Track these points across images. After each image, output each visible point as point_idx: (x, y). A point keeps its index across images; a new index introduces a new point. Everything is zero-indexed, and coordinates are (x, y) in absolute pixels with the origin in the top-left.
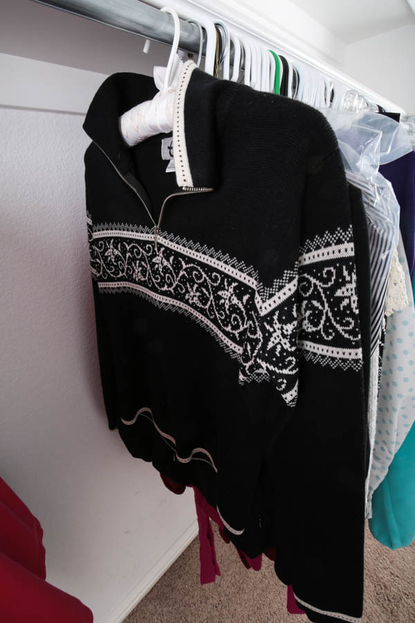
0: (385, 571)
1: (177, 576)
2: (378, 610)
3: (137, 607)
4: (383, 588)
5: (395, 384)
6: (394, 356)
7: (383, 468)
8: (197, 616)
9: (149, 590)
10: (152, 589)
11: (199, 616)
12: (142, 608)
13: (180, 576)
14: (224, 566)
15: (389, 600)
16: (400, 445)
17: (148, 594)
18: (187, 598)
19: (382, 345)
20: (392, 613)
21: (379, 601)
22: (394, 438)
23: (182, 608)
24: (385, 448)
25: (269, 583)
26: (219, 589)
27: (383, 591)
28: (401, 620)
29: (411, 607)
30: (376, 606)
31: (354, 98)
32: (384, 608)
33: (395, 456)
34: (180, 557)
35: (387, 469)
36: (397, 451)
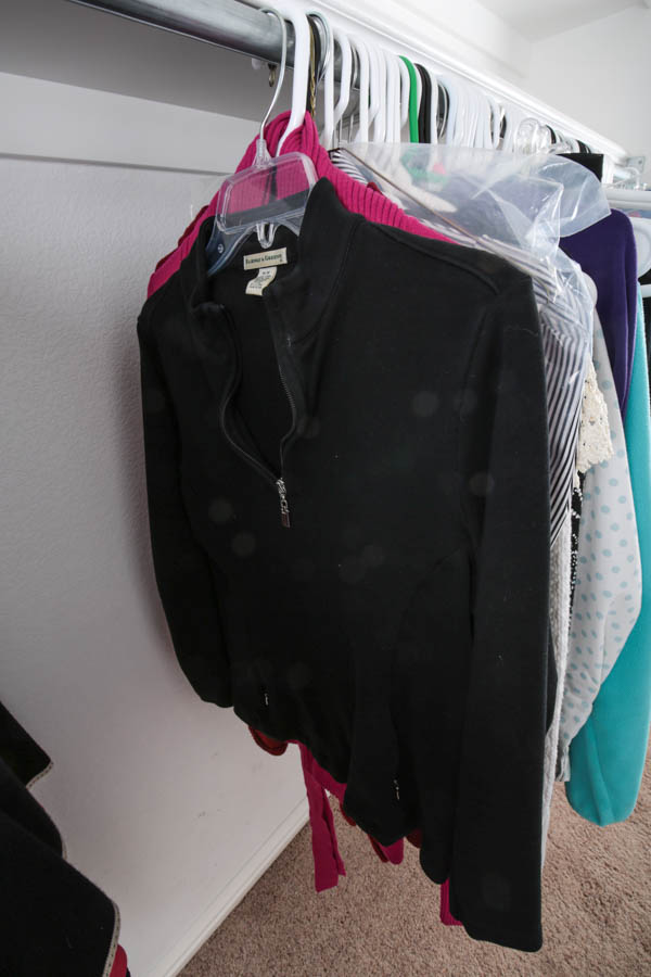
0: (597, 863)
1: (281, 878)
2: (586, 918)
3: (222, 925)
4: (594, 886)
5: (599, 576)
6: (598, 534)
7: (585, 704)
8: (312, 936)
9: (240, 900)
10: (245, 898)
11: (315, 937)
12: (230, 927)
13: (286, 879)
14: (352, 862)
15: (602, 904)
16: (610, 670)
17: (238, 906)
18: (297, 911)
19: (578, 517)
20: (606, 922)
21: (587, 906)
22: (599, 658)
23: (290, 925)
24: (586, 673)
25: (421, 884)
26: (346, 896)
28: (620, 931)
29: (636, 912)
30: (583, 913)
31: (532, 131)
32: (595, 915)
33: (602, 686)
34: (285, 850)
35: (591, 706)
36: (604, 679)
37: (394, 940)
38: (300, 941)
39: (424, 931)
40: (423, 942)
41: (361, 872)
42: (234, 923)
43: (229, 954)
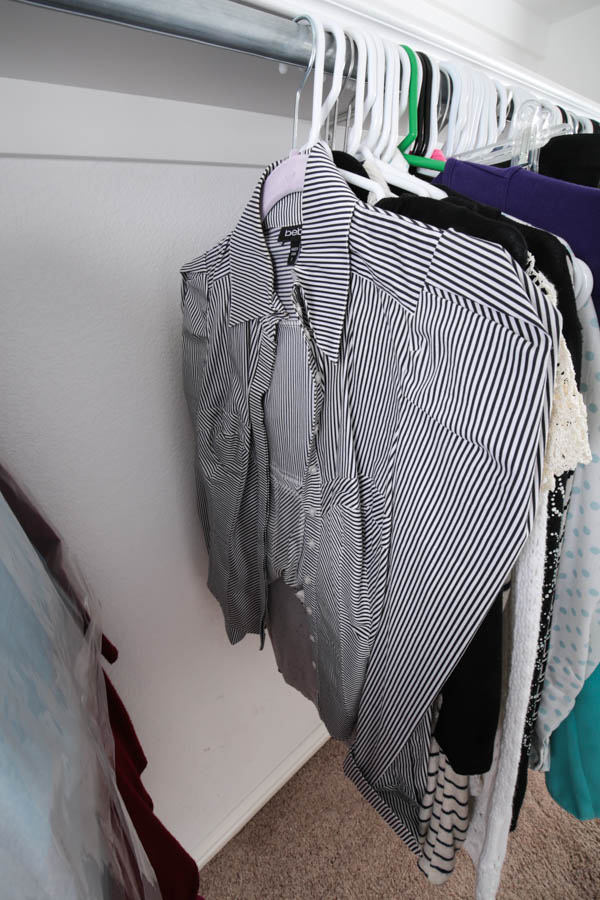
1: (278, 813)
2: (574, 891)
3: (223, 850)
4: (583, 860)
5: (587, 574)
6: (588, 530)
7: (567, 699)
9: (239, 830)
10: (244, 828)
11: (306, 872)
12: (229, 853)
13: (282, 815)
14: (345, 806)
15: (591, 879)
16: (594, 667)
17: (237, 835)
18: (290, 846)
21: (576, 879)
22: (584, 655)
24: (570, 668)
26: (337, 838)
27: (582, 864)
30: (571, 886)
32: (584, 889)
33: (586, 682)
34: (283, 788)
35: (573, 702)
36: (589, 675)
37: (381, 886)
38: (292, 875)
39: (410, 881)
40: (408, 892)
41: (352, 816)
42: (234, 850)
43: (227, 878)
